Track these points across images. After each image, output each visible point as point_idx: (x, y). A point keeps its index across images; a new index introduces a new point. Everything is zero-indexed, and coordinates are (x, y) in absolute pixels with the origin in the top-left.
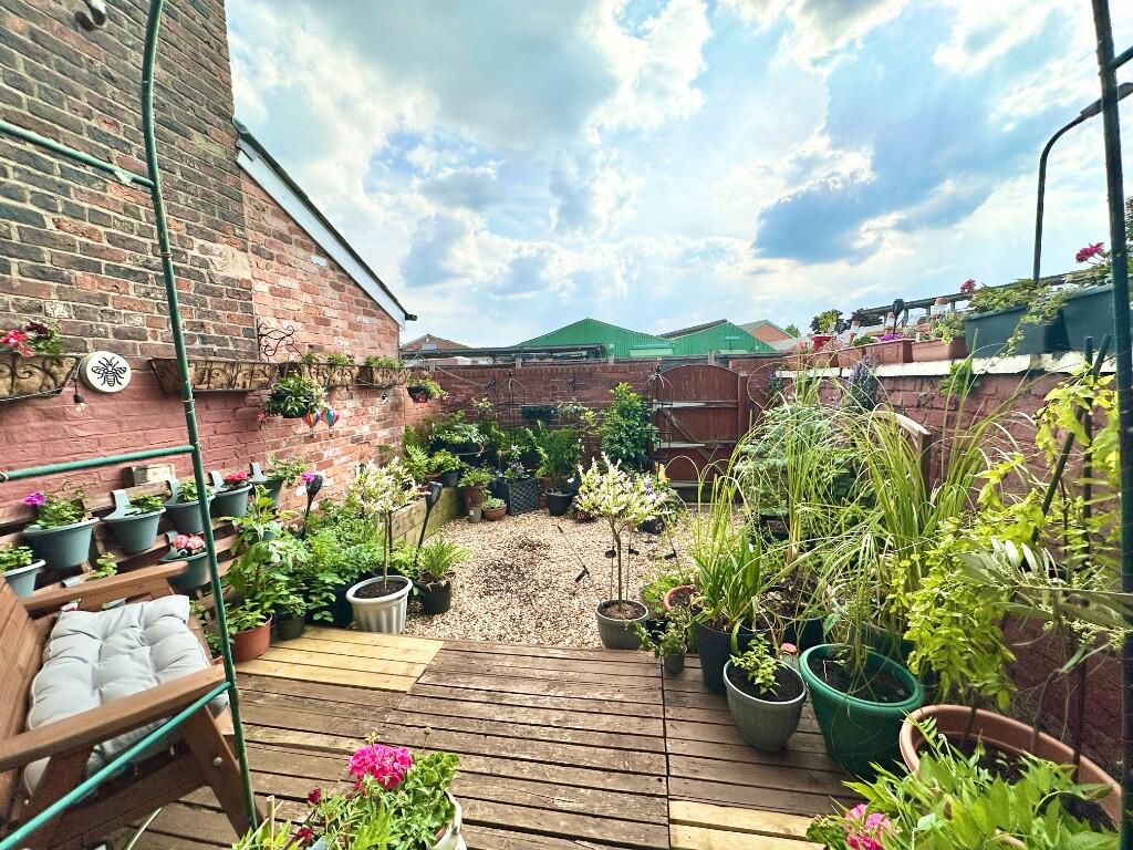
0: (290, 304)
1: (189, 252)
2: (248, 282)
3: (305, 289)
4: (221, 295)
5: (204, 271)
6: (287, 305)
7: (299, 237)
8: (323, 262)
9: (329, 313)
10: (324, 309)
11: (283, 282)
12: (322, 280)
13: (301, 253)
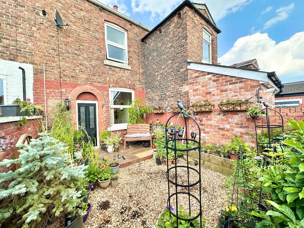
0: (198, 92)
1: (179, 90)
2: (188, 91)
3: (203, 86)
4: (183, 95)
5: (181, 92)
6: (197, 93)
7: (202, 74)
8: (210, 76)
9: (211, 90)
10: (210, 89)
11: (196, 88)
12: (209, 81)
13: (202, 77)
